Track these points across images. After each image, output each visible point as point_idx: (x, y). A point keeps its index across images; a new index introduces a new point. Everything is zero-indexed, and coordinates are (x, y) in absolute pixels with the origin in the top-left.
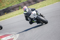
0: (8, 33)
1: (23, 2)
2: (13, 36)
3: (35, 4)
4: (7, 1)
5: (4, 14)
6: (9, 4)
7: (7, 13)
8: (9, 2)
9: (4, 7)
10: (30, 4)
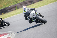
0: (5, 32)
1: (20, 3)
2: (10, 35)
3: (31, 5)
4: (5, 2)
5: (2, 14)
6: (6, 5)
7: (4, 13)
8: (6, 2)
9: (1, 7)
10: (26, 5)
